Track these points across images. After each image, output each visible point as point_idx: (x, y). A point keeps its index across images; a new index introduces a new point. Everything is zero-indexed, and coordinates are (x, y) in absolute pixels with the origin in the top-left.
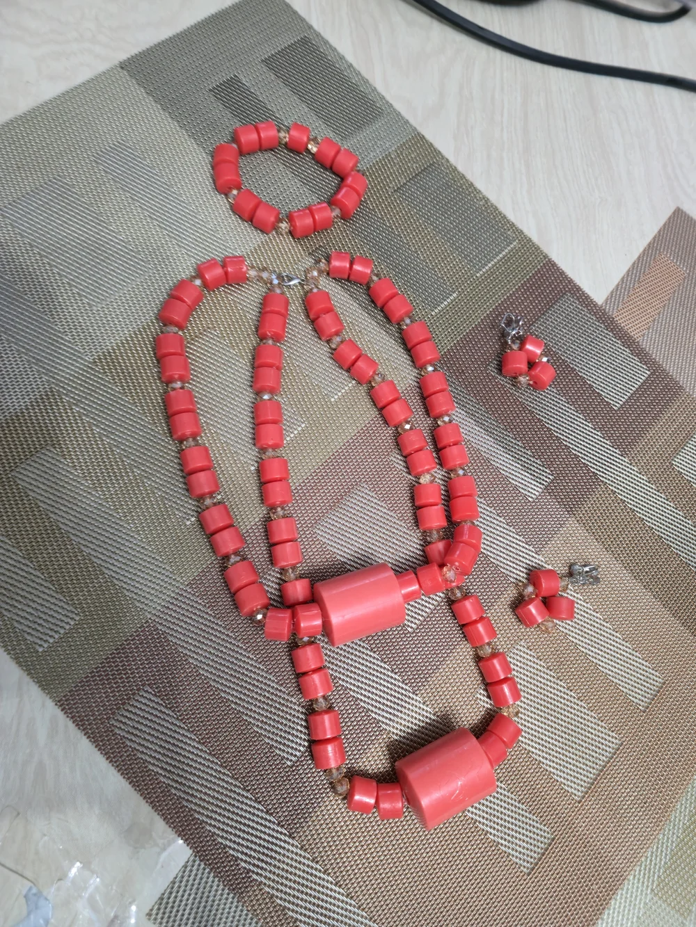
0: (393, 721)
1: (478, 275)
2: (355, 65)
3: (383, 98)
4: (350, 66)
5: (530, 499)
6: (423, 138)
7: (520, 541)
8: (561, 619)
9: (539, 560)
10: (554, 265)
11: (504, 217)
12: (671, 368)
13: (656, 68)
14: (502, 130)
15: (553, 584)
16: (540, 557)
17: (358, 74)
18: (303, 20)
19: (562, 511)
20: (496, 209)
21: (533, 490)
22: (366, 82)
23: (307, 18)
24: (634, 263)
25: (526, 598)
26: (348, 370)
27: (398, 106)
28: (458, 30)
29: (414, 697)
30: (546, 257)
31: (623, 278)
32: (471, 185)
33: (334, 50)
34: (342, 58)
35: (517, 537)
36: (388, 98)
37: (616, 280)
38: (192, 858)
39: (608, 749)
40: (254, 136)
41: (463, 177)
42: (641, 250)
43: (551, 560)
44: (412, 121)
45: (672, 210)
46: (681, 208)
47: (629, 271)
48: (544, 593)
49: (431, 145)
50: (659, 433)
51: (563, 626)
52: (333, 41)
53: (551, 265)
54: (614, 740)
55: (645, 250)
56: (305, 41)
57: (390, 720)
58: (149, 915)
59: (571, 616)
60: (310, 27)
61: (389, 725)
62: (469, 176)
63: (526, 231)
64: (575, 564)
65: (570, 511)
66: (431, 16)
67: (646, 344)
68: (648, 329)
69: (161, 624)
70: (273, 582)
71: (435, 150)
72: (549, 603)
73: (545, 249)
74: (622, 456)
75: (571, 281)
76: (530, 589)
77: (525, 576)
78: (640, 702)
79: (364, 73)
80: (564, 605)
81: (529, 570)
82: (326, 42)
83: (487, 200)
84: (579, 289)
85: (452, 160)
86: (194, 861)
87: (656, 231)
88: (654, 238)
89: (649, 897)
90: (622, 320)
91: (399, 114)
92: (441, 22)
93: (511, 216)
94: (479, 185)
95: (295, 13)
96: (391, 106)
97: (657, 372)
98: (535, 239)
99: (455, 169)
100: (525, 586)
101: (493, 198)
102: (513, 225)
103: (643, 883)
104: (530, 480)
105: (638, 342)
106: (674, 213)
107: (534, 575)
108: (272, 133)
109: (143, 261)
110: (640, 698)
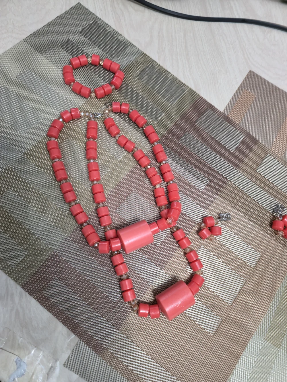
0: (154, 281)
1: (172, 105)
2: (115, 29)
3: (128, 41)
4: (114, 30)
5: (200, 190)
6: (145, 54)
7: (198, 207)
8: (217, 235)
9: (207, 213)
10: (202, 98)
11: (181, 82)
12: (253, 134)
13: (237, 17)
14: (177, 48)
15: (212, 222)
16: (207, 212)
17: (117, 32)
18: (93, 14)
19: (214, 193)
20: (177, 79)
21: (202, 187)
22: (121, 35)
23: (95, 14)
24: (234, 94)
25: (202, 228)
26: (124, 148)
27: (134, 43)
28: (156, 11)
29: (161, 271)
30: (198, 95)
31: (231, 100)
32: (166, 71)
33: (107, 24)
34: (110, 27)
35: (197, 205)
36: (130, 40)
37: (228, 101)
38: (79, 341)
39: (241, 284)
40: (78, 61)
41: (163, 68)
42: (237, 88)
43: (211, 212)
44: (140, 49)
45: (248, 71)
46: (252, 70)
47: (233, 97)
48: (208, 226)
49: (149, 57)
50: (250, 159)
51: (218, 238)
52: (106, 21)
53: (201, 98)
54: (243, 281)
55: (238, 88)
56: (95, 22)
57: (153, 281)
58: (64, 365)
59: (220, 233)
60: (97, 17)
61: (152, 283)
62: (165, 67)
63: (190, 86)
64: (221, 213)
65: (217, 194)
66: (145, 7)
67: (242, 125)
68: (243, 119)
69: (59, 253)
70: (101, 232)
71: (151, 58)
72: (211, 229)
73: (198, 92)
74: (236, 170)
75: (209, 104)
76: (203, 224)
77: (201, 220)
78: (252, 265)
79: (119, 32)
80: (217, 230)
81: (203, 218)
82: (103, 22)
83: (173, 76)
84: (213, 107)
85: (158, 62)
86: (80, 342)
87: (242, 81)
88: (242, 83)
89: (263, 341)
90: (232, 117)
91: (135, 46)
92: (148, 8)
93: (183, 81)
94: (169, 70)
95: (90, 12)
96: (131, 43)
97: (248, 136)
98: (194, 89)
99: (159, 65)
100: (201, 223)
101: (175, 75)
102: (184, 84)
103: (260, 336)
104: (200, 183)
105: (239, 125)
106: (249, 72)
107: (204, 219)
108: (85, 59)
109: (39, 114)
110: (252, 263)
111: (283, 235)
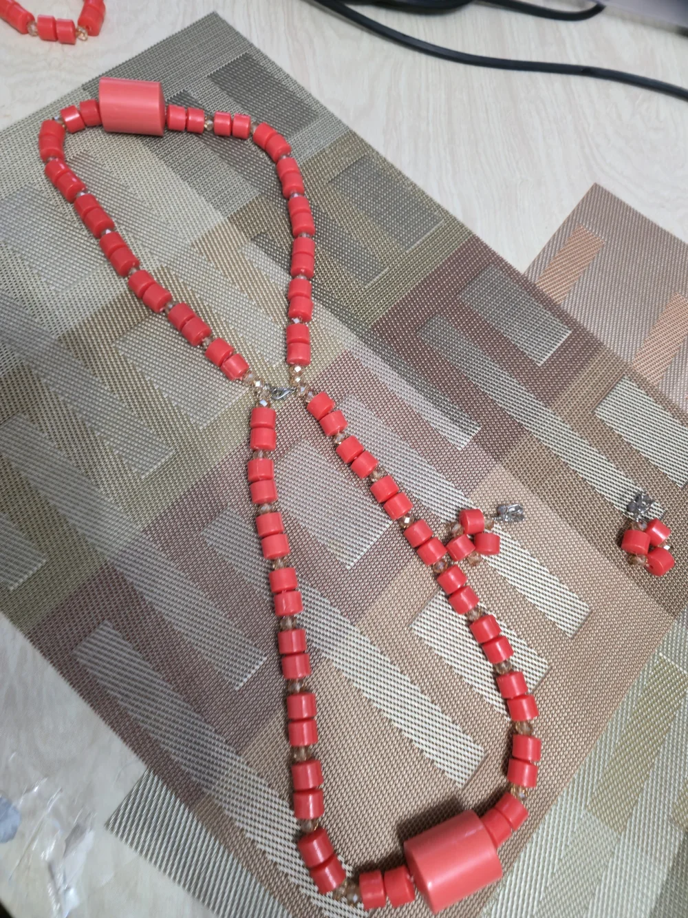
1: (407, 252)
2: (292, 75)
3: (317, 102)
4: (288, 76)
5: (458, 448)
6: (354, 134)
7: (449, 486)
8: (487, 554)
9: (469, 503)
10: (478, 240)
11: (431, 200)
12: (592, 328)
13: (573, 61)
14: (428, 124)
15: (478, 522)
16: (470, 500)
17: (295, 83)
18: (245, 39)
19: (489, 458)
20: (423, 193)
21: (463, 441)
22: (302, 89)
23: (248, 38)
24: (554, 235)
25: (455, 535)
27: (332, 109)
28: (387, 40)
29: (352, 627)
30: (470, 233)
31: (544, 248)
32: (400, 173)
33: (273, 63)
34: (280, 70)
35: (447, 482)
36: (322, 101)
37: (538, 250)
38: (146, 773)
39: (538, 674)
41: (392, 166)
42: (561, 222)
43: (481, 501)
44: (345, 121)
45: (590, 186)
46: (598, 183)
47: (550, 242)
48: (469, 530)
49: (362, 141)
50: (581, 386)
51: (492, 561)
52: (273, 56)
53: (475, 242)
54: (544, 666)
55: (564, 223)
56: (246, 58)
58: (107, 824)
59: (496, 551)
60: (251, 45)
62: (398, 166)
63: (451, 211)
64: (502, 505)
65: (497, 459)
66: (362, 30)
67: (567, 306)
68: (570, 292)
69: (119, 566)
71: (366, 144)
72: (477, 540)
73: (469, 226)
74: (546, 407)
75: (494, 254)
76: (457, 527)
77: (455, 517)
78: (569, 631)
79: (300, 81)
80: (490, 541)
81: (459, 511)
82: (265, 57)
83: (415, 186)
84: (502, 260)
85: (382, 152)
86: (149, 776)
87: (575, 205)
88: (574, 212)
89: (583, 812)
90: (544, 286)
91: (332, 115)
92: (370, 33)
93: (437, 199)
94: (408, 172)
95: (237, 33)
96: (325, 108)
97: (579, 332)
98: (460, 218)
99: (385, 160)
100: (455, 523)
101: (420, 183)
102: (439, 206)
103: (577, 799)
104: (457, 431)
105: (560, 305)
106: (592, 189)
107: (462, 515)
110: (568, 625)
111: (648, 565)
